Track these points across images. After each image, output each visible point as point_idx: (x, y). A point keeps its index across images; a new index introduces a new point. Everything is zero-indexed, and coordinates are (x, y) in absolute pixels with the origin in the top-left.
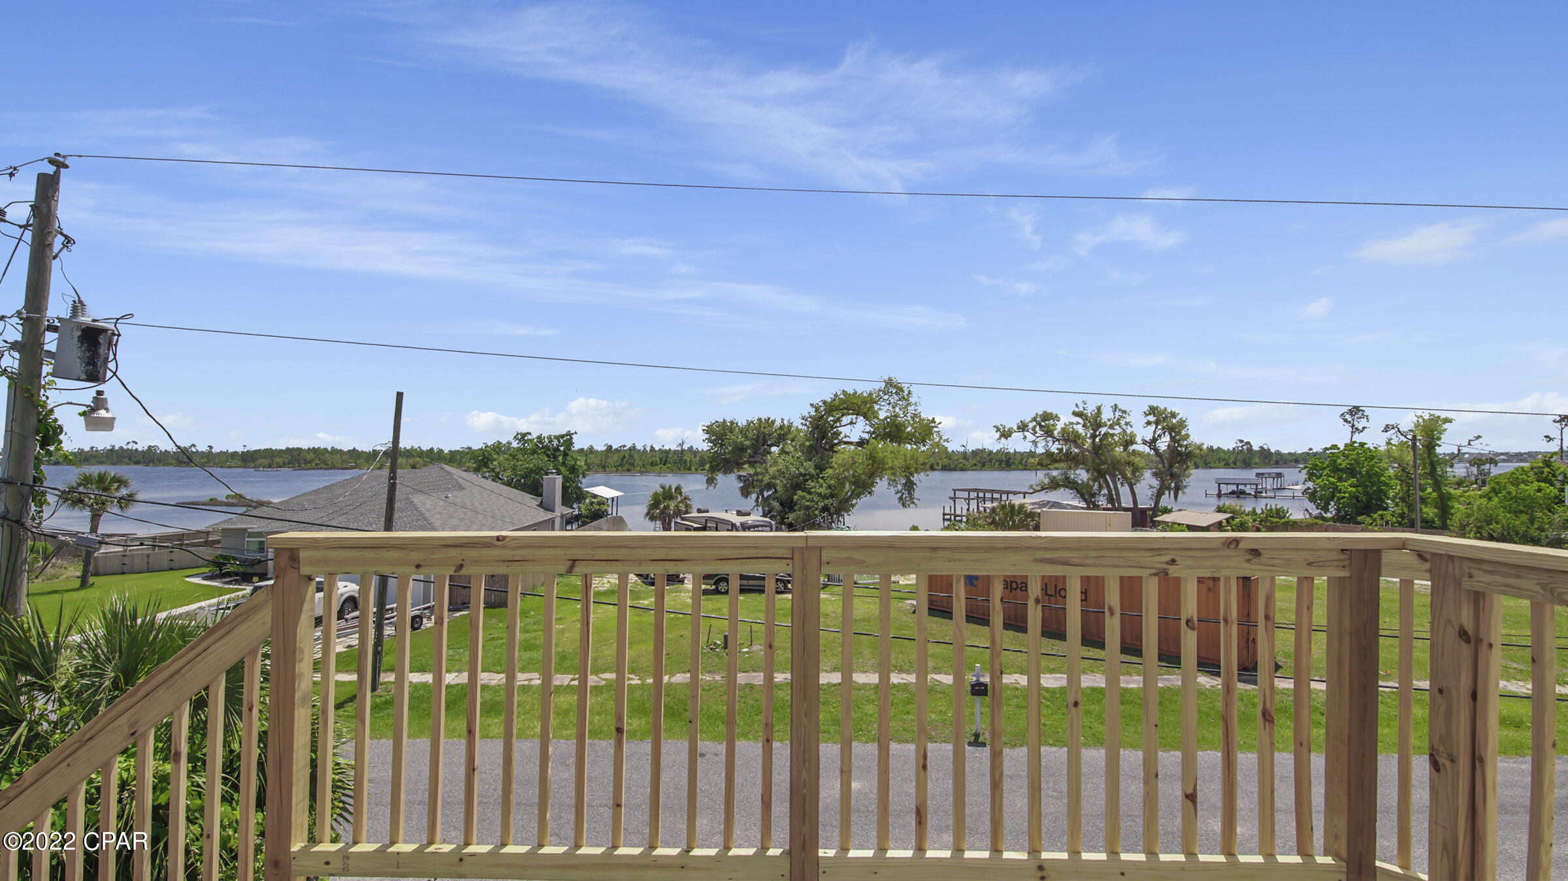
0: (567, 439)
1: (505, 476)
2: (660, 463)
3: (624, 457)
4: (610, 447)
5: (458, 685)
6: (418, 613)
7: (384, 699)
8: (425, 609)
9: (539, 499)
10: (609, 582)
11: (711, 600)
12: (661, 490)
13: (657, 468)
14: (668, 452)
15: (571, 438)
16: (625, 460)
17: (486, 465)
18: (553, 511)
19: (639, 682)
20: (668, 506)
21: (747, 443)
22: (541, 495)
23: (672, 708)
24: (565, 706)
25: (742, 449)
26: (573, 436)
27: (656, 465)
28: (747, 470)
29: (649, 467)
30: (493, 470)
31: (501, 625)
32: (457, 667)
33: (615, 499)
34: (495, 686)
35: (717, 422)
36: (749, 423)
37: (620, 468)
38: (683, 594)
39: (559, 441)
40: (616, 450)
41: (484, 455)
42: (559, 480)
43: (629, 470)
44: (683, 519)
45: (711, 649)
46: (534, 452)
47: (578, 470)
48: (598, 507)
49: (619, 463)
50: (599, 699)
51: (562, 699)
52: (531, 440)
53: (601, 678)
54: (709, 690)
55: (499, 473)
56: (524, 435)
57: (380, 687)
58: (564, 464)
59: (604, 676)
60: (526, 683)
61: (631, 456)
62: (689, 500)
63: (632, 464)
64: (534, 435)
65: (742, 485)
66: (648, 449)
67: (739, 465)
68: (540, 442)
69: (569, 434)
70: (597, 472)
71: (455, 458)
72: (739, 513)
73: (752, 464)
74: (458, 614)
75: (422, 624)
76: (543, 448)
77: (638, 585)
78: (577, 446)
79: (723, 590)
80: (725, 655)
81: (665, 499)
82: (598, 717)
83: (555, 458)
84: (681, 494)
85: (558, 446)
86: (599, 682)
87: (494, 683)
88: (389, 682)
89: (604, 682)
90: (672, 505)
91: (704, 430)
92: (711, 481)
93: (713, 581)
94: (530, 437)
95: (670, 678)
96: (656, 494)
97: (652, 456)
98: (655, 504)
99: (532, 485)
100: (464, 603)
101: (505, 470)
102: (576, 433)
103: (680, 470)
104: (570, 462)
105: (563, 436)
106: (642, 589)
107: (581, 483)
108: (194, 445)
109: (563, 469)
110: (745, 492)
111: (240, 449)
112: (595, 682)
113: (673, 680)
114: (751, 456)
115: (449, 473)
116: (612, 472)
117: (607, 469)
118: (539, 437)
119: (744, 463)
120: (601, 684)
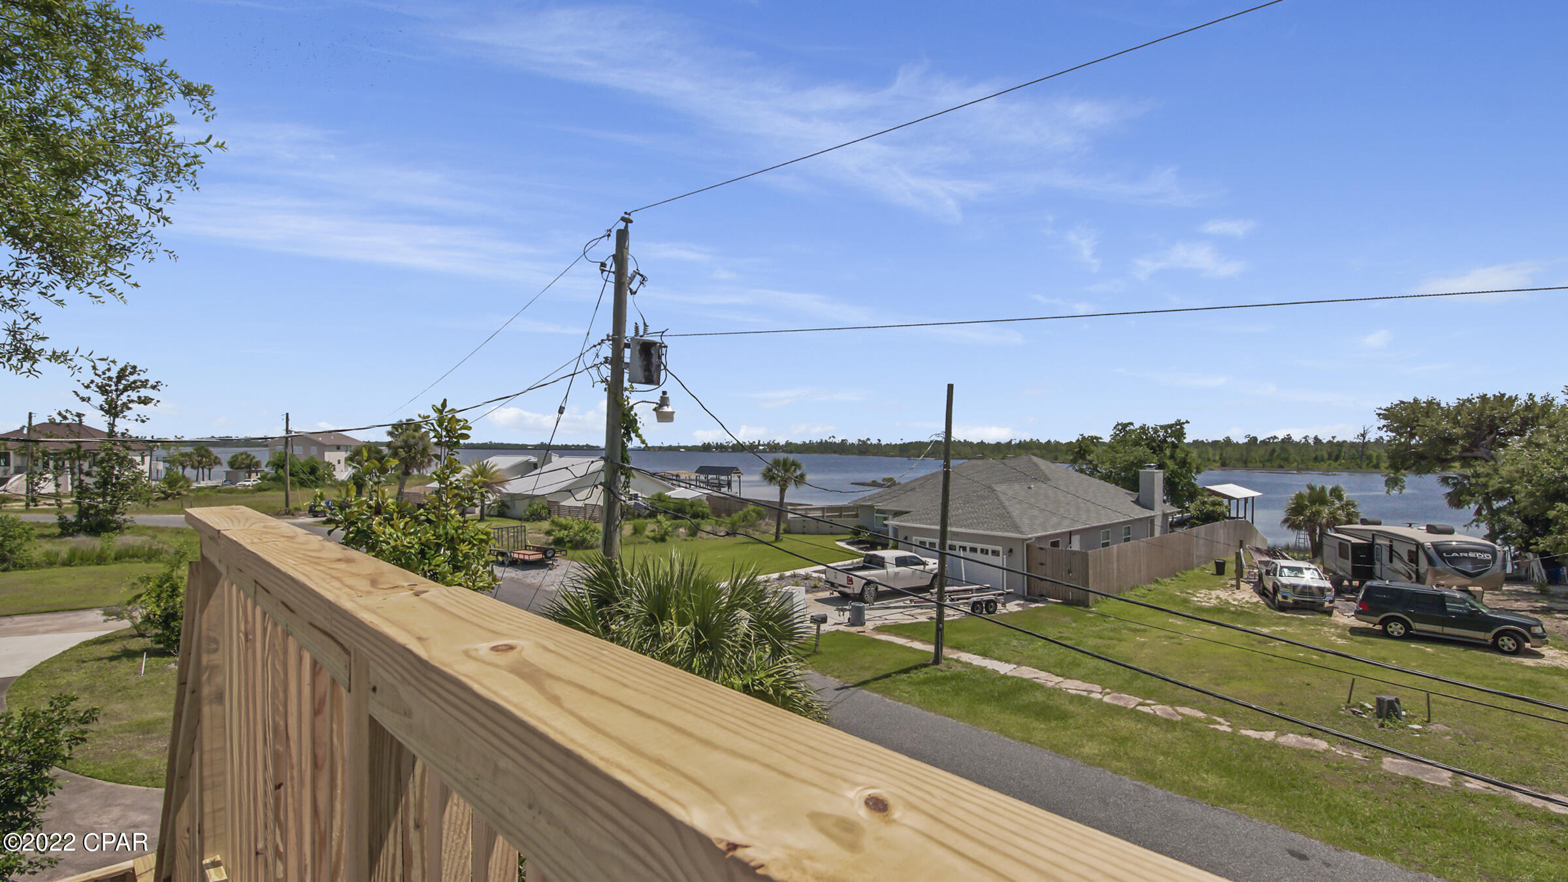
0: (1177, 429)
1: (1103, 469)
2: (1329, 459)
3: (1274, 451)
4: (1255, 439)
5: (1013, 677)
6: (992, 597)
7: (943, 674)
8: (1000, 595)
9: (1136, 495)
10: (1218, 597)
11: (1371, 643)
12: (1308, 491)
13: (1324, 465)
14: (1341, 444)
15: (1182, 428)
16: (1276, 454)
17: (1083, 458)
18: (1152, 509)
19: (1229, 730)
20: (1318, 513)
21: (1457, 431)
22: (1138, 491)
23: (1270, 777)
24: (1124, 733)
25: (1450, 440)
26: (1185, 426)
27: (1323, 460)
28: (1456, 470)
29: (1311, 464)
30: (1090, 462)
31: (1074, 625)
32: (1017, 659)
33: (1250, 501)
34: (1050, 689)
35: (1402, 402)
36: (1463, 404)
37: (1268, 464)
38: (1326, 629)
39: (1166, 432)
40: (1263, 442)
41: (1080, 447)
42: (1159, 475)
43: (1281, 467)
44: (1337, 531)
45: (1354, 712)
46: (1137, 443)
47: (1190, 464)
48: (1211, 508)
49: (1266, 457)
50: (1169, 736)
51: (1122, 723)
52: (1134, 431)
53: (1176, 711)
54: (1337, 769)
55: (1097, 466)
56: (1125, 426)
57: (943, 661)
58: (1172, 457)
59: (1180, 709)
60: (1085, 694)
61: (1284, 450)
62: (1354, 506)
63: (1287, 460)
64: (1137, 426)
65: (1449, 490)
66: (1311, 441)
67: (1444, 462)
68: (1144, 433)
69: (1180, 424)
70: (1235, 467)
71: (1051, 451)
72: (1431, 529)
73: (1465, 461)
74: (1033, 606)
75: (996, 609)
76: (1147, 439)
77: (1259, 607)
78: (1189, 439)
79: (1396, 634)
80: (1376, 726)
81: (1313, 502)
82: (1162, 758)
83: (1162, 450)
84: (1340, 498)
85: (1165, 437)
86: (1173, 715)
87: (1050, 684)
88: (952, 659)
89: (1180, 718)
90: (1326, 511)
91: (1379, 415)
92: (1393, 483)
93: (1378, 619)
94: (1132, 427)
95: (1276, 736)
96: (1300, 496)
97: (1316, 450)
98: (1297, 509)
99: (1129, 480)
100: (1042, 596)
101: (1103, 463)
102: (1187, 422)
103: (1360, 467)
104: (1180, 454)
105: (1170, 426)
106: (1263, 613)
107: (1195, 479)
108: (868, 439)
109: (1171, 464)
110: (1456, 500)
111: (899, 442)
112: (1168, 714)
113: (1281, 740)
114: (1465, 450)
115: (1035, 464)
116: (1256, 468)
117: (1250, 465)
118: (1143, 428)
119: (1453, 459)
120: (1175, 719)
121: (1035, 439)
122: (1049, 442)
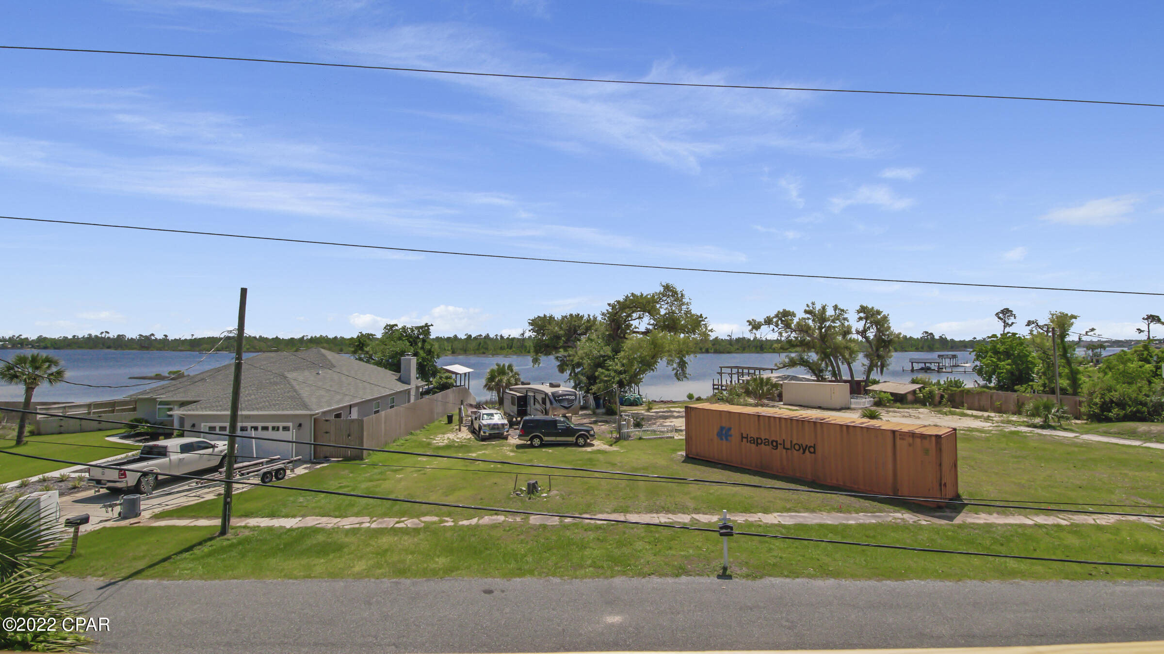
1: (376, 358)
2: (508, 348)
3: (480, 344)
4: (470, 336)
5: (298, 528)
6: (282, 466)
7: (229, 542)
8: (288, 463)
9: (399, 375)
10: (448, 438)
11: (525, 452)
12: (497, 367)
13: (505, 352)
14: (513, 339)
15: (429, 329)
16: (481, 346)
17: (362, 349)
18: (409, 384)
20: (502, 380)
21: (562, 332)
22: (400, 372)
25: (558, 337)
26: (430, 327)
27: (504, 349)
28: (562, 353)
29: (499, 351)
30: (367, 353)
32: (302, 513)
33: (467, 374)
34: (329, 530)
35: (539, 317)
36: (564, 318)
37: (477, 352)
38: (505, 448)
39: (419, 331)
40: (475, 338)
41: (360, 342)
42: (414, 361)
43: (484, 353)
44: (511, 390)
45: (517, 494)
46: (400, 339)
47: (433, 353)
48: (445, 381)
49: (476, 348)
51: (384, 540)
52: (398, 330)
53: (421, 521)
54: (509, 530)
55: (372, 355)
56: (391, 327)
57: (230, 531)
58: (422, 348)
60: (357, 526)
61: (485, 343)
62: (518, 375)
63: (487, 349)
64: (400, 326)
65: (559, 363)
66: (499, 338)
67: (556, 349)
68: (405, 332)
69: (427, 325)
70: (460, 354)
71: (337, 344)
72: (552, 385)
73: (565, 348)
74: (318, 467)
75: (285, 476)
76: (406, 336)
77: (471, 441)
78: (433, 336)
79: (536, 445)
80: (527, 500)
81: (499, 374)
82: (410, 557)
83: (416, 344)
84: (512, 371)
85: (418, 335)
86: (419, 524)
87: (329, 526)
88: (239, 527)
89: (423, 524)
90: (505, 379)
91: (529, 323)
92: (536, 361)
93: (528, 438)
94: (397, 328)
95: (478, 520)
96: (492, 371)
97: (501, 343)
98: (491, 379)
99: (394, 365)
101: (376, 353)
102: (432, 325)
103: (521, 352)
104: (427, 346)
105: (422, 327)
106: (473, 444)
107: (436, 362)
108: (153, 335)
109: (421, 352)
110: (562, 369)
111: (190, 338)
112: (416, 524)
113: (481, 522)
114: (565, 342)
115: (324, 355)
116: (471, 354)
117: (467, 352)
118: (403, 328)
119: (560, 348)
120: (420, 526)
121: (324, 335)
122: (336, 337)
